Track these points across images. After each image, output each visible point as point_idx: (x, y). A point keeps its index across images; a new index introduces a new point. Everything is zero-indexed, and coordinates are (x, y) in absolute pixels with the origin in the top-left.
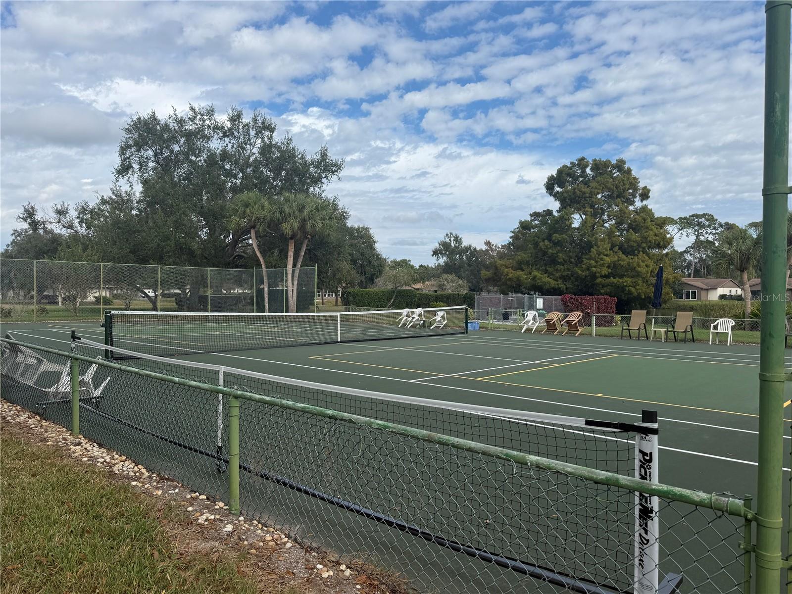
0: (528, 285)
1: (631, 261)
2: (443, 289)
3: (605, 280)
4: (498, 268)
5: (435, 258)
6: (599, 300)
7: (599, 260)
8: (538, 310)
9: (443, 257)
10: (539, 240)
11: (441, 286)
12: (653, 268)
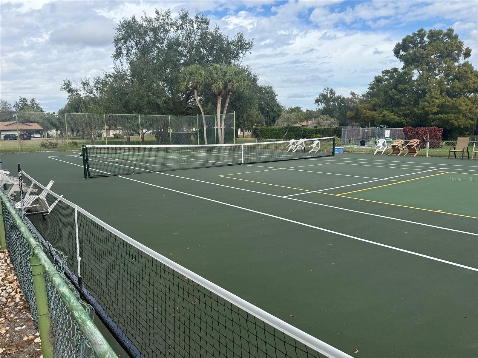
0: (380, 121)
1: (455, 102)
2: (320, 125)
3: (435, 116)
4: (359, 110)
5: (317, 105)
6: (430, 130)
7: (431, 102)
8: (386, 138)
9: (322, 104)
10: (388, 90)
11: (319, 124)
12: (471, 107)
